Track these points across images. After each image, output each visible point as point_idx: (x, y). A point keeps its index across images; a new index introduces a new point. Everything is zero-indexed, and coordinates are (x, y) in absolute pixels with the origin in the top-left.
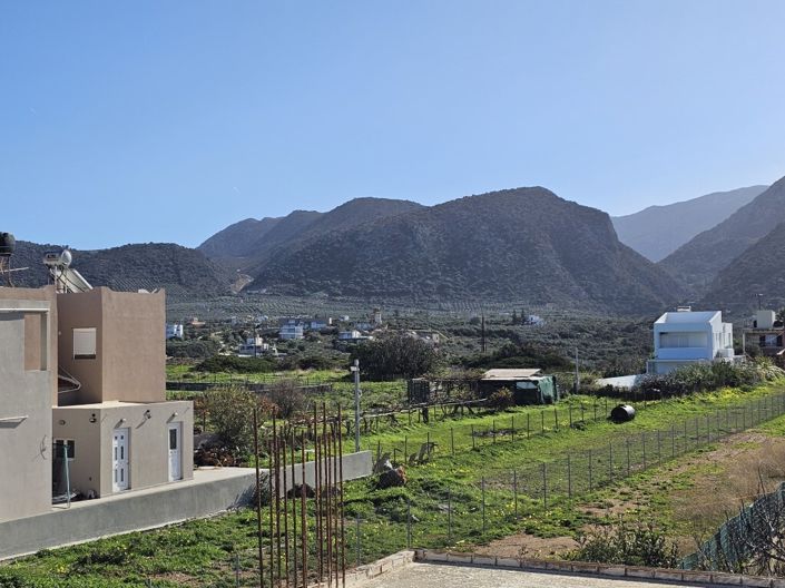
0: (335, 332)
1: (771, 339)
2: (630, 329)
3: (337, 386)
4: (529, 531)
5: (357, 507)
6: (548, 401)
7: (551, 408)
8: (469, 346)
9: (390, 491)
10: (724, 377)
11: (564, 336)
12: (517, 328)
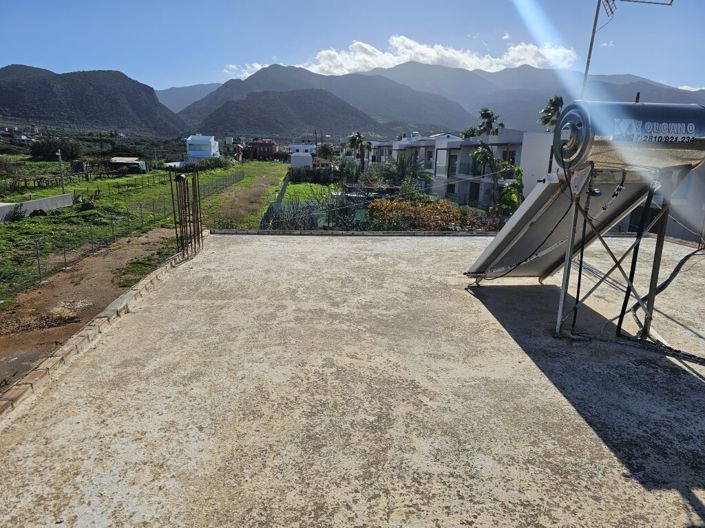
0: (10, 136)
1: (231, 149)
2: (166, 142)
3: (27, 163)
4: (163, 226)
5: (75, 219)
6: (144, 172)
7: (146, 175)
8: (89, 146)
9: (89, 212)
10: (217, 164)
11: (136, 144)
12: (113, 139)
